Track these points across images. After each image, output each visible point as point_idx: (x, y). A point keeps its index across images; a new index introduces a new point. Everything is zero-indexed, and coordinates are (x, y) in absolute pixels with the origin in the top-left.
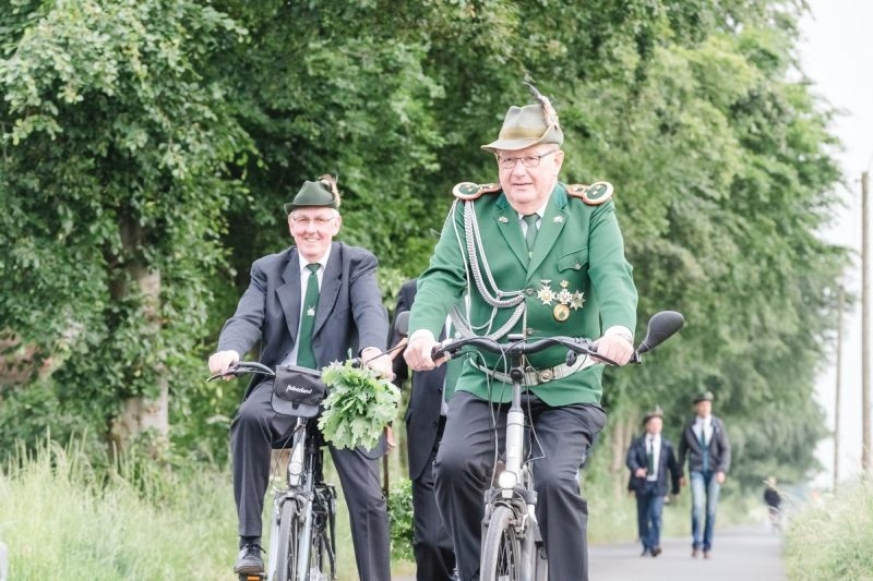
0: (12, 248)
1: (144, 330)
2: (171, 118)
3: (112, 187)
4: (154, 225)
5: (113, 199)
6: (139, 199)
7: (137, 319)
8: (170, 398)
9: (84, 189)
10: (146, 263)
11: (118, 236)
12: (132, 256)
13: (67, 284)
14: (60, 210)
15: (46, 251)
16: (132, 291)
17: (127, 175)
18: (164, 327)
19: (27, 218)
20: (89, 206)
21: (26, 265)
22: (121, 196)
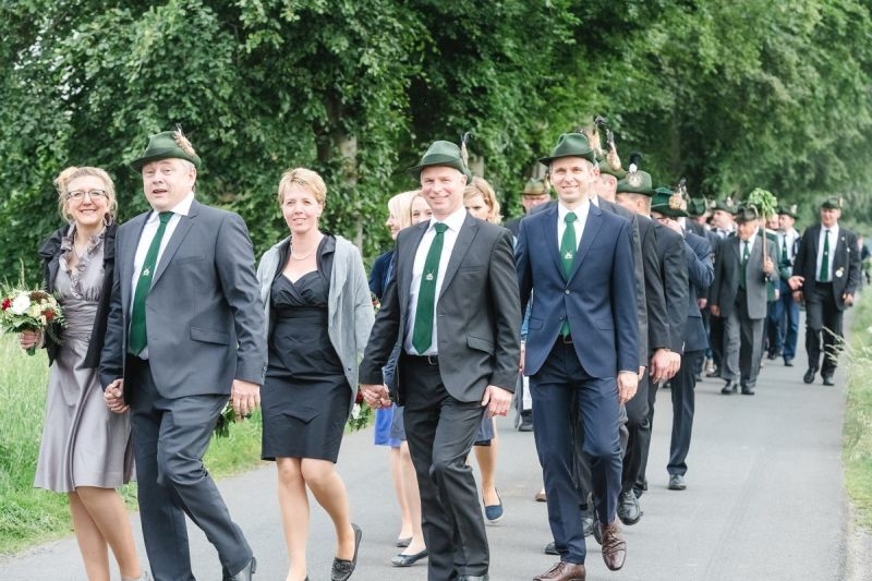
0: (243, 126)
1: (344, 184)
2: (367, 28)
3: (320, 75)
4: (352, 102)
5: (321, 85)
6: (340, 83)
7: (339, 177)
8: (364, 237)
9: (299, 78)
10: (346, 132)
11: (325, 112)
12: (335, 126)
13: (285, 153)
14: (280, 94)
15: (269, 127)
16: (335, 155)
17: (332, 65)
18: (360, 181)
19: (255, 102)
20: (303, 91)
21: (254, 139)
22: (327, 81)
